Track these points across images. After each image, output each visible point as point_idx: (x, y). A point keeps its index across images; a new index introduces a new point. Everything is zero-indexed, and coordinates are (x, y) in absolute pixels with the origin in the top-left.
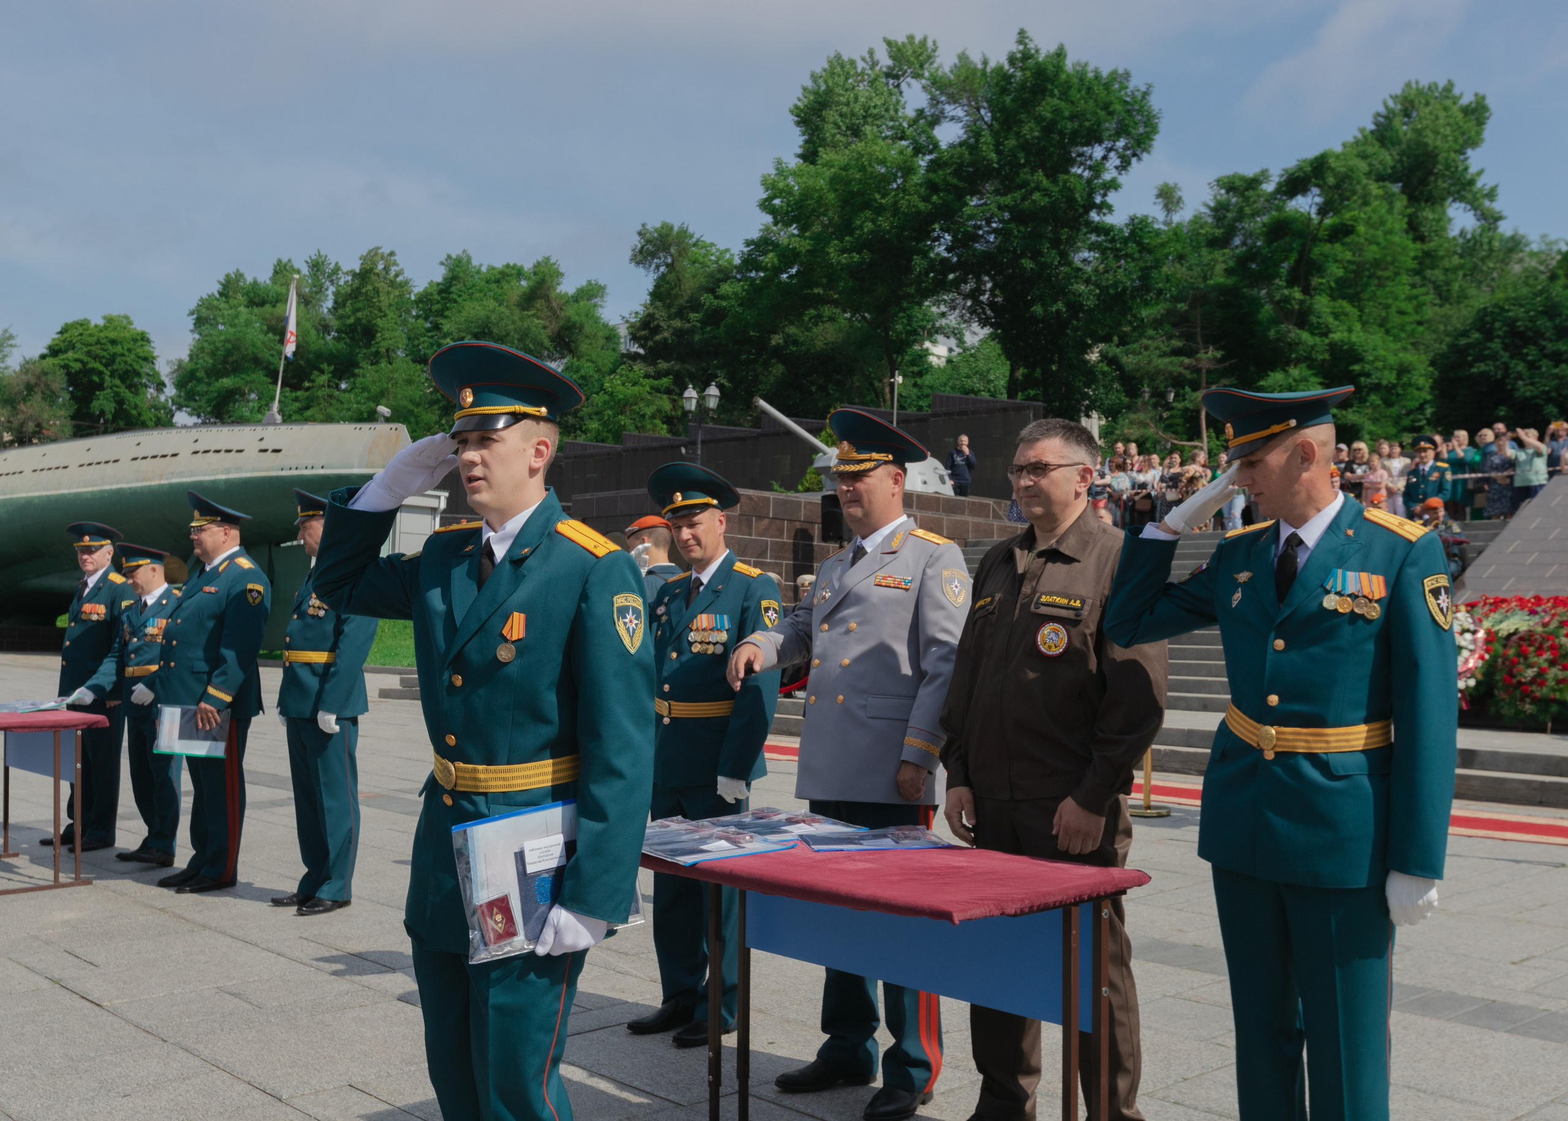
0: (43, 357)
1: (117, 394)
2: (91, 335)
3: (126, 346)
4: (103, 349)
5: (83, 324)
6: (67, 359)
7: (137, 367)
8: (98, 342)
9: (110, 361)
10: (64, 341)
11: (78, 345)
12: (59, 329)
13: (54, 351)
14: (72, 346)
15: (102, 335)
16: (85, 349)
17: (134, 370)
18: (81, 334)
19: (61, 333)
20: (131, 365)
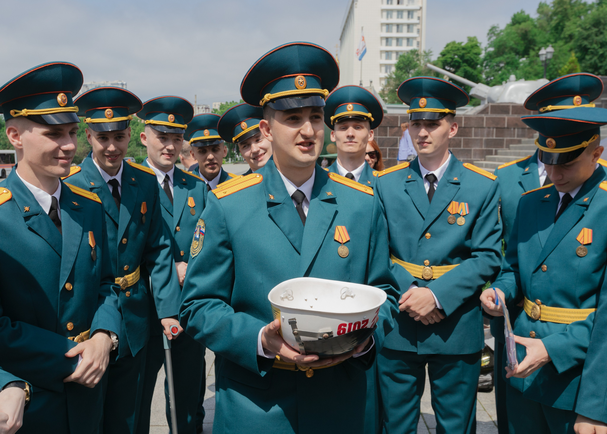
0: (439, 58)
1: (465, 69)
2: (455, 47)
3: (468, 50)
4: (460, 52)
5: (454, 43)
6: (447, 58)
7: (472, 57)
8: (458, 50)
9: (462, 57)
10: (446, 51)
11: (451, 52)
12: (445, 46)
13: (443, 55)
14: (448, 52)
15: (459, 46)
16: (453, 53)
17: (472, 59)
18: (452, 47)
19: (445, 48)
20: (470, 57)
